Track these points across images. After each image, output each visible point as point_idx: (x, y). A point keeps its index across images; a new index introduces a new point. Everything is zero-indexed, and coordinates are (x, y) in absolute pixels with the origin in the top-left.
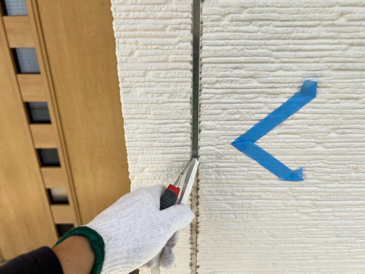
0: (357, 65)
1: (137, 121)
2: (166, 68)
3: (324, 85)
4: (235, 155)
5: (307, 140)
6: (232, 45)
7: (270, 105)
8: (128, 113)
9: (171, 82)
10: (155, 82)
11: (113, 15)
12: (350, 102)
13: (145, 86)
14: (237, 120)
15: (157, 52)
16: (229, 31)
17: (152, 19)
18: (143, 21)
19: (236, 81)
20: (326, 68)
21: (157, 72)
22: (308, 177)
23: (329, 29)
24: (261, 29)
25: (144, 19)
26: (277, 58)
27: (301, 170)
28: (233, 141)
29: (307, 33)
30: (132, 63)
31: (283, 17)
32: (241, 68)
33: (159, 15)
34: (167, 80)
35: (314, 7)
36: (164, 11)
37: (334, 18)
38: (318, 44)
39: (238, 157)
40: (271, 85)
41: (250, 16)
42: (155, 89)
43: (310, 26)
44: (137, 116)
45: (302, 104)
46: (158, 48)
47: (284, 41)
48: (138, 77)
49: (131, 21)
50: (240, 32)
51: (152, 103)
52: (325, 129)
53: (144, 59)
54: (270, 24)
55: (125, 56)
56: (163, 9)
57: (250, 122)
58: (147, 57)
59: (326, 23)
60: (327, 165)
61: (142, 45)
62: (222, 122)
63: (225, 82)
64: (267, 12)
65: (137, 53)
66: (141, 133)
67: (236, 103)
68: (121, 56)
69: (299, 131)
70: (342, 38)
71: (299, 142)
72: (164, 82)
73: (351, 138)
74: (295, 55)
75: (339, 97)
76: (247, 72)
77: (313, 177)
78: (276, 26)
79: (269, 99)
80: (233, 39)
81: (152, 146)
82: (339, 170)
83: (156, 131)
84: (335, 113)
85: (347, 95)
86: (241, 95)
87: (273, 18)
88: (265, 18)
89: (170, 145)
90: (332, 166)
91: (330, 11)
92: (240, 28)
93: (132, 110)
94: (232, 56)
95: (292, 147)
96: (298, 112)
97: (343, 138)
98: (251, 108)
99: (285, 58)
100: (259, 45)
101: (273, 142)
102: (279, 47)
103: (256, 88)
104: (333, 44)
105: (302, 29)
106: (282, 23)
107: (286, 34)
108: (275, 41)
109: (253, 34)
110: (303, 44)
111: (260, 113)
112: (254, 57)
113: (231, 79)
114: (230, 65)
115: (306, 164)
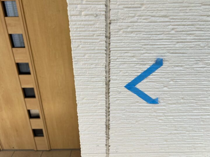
0: (180, 51)
1: (81, 76)
2: (94, 53)
3: (166, 60)
4: (127, 92)
5: (159, 85)
6: (124, 43)
7: (142, 69)
8: (76, 73)
9: (97, 59)
10: (89, 59)
11: (70, 29)
12: (179, 68)
13: (84, 61)
14: (127, 76)
15: (90, 46)
16: (122, 37)
17: (88, 31)
18: (84, 32)
19: (126, 58)
20: (167, 52)
21: (90, 54)
22: (161, 102)
23: (167, 35)
24: (137, 35)
25: (84, 31)
26: (144, 48)
27: (157, 99)
28: (125, 85)
29: (157, 37)
30: (78, 50)
31: (146, 30)
32: (128, 53)
33: (91, 29)
34: (95, 58)
35: (160, 26)
36: (93, 28)
37: (169, 31)
38: (163, 42)
39: (128, 93)
40: (142, 60)
41: (132, 30)
42: (89, 62)
43: (159, 34)
44: (81, 74)
45: (157, 68)
46: (91, 44)
47: (147, 41)
48: (81, 56)
49: (78, 32)
50: (127, 37)
51: (87, 68)
52: (168, 80)
53: (84, 49)
54: (141, 33)
55: (75, 48)
56: (92, 27)
57: (133, 77)
59: (166, 33)
60: (169, 96)
61: (83, 43)
62: (120, 77)
63: (121, 59)
64: (139, 28)
65: (81, 46)
66: (82, 82)
67: (126, 68)
68: (73, 47)
69: (155, 81)
70: (173, 40)
71: (156, 86)
72: (93, 59)
73: (180, 84)
74: (152, 47)
75: (173, 66)
76: (131, 55)
77: (164, 102)
78: (143, 34)
79: (141, 66)
80: (124, 40)
81: (87, 88)
82: (175, 99)
83: (89, 81)
84: (172, 73)
85: (177, 65)
86: (128, 65)
87: (142, 31)
88: (138, 31)
89: (96, 87)
90: (172, 97)
91: (167, 28)
92: (127, 35)
93: (78, 71)
94: (124, 48)
95: (153, 88)
96: (155, 72)
97: (176, 84)
98: (133, 70)
99: (148, 48)
100: (136, 43)
101: (144, 86)
102: (145, 44)
103: (135, 61)
104: (169, 42)
105: (155, 36)
106: (146, 33)
107: (148, 37)
108: (143, 41)
109: (133, 38)
110: (156, 42)
111: (137, 73)
112: (134, 48)
113: (124, 57)
114: (123, 52)
115: (160, 96)
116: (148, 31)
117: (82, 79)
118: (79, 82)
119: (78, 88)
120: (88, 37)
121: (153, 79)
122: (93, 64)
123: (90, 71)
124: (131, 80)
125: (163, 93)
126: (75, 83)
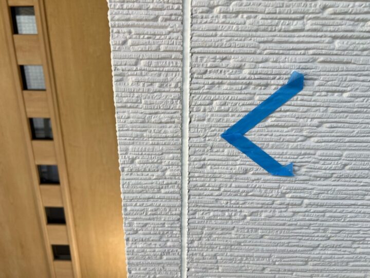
1: (129, 110)
2: (157, 57)
3: (310, 77)
4: (224, 147)
5: (296, 134)
6: (221, 36)
7: (259, 96)
8: (120, 101)
9: (162, 71)
10: (146, 70)
11: (109, 5)
13: (136, 75)
16: (218, 23)
18: (137, 12)
19: (224, 72)
20: (311, 60)
21: (148, 61)
22: (298, 172)
23: (314, 22)
24: (249, 20)
25: (137, 9)
26: (264, 49)
27: (292, 165)
29: (292, 25)
30: (123, 51)
31: (268, 10)
32: (229, 59)
33: (152, 6)
34: (158, 69)
36: (156, 2)
37: (317, 11)
40: (259, 76)
41: (238, 8)
42: (146, 77)
44: (129, 105)
46: (150, 38)
47: (271, 33)
48: (130, 65)
49: (125, 12)
50: (228, 23)
51: (143, 92)
52: (314, 122)
54: (257, 16)
55: (119, 44)
57: (238, 114)
58: (139, 46)
60: (317, 161)
61: (135, 34)
62: (211, 113)
63: (214, 72)
65: (130, 42)
66: (132, 123)
69: (287, 124)
70: (326, 31)
71: (287, 135)
72: (155, 71)
73: (340, 132)
74: (281, 47)
75: (326, 90)
76: (235, 63)
77: (304, 173)
78: (262, 19)
79: (257, 91)
80: (221, 30)
81: (142, 136)
82: (329, 166)
83: (147, 121)
84: (323, 106)
85: (334, 88)
86: (229, 86)
87: (259, 11)
88: (252, 10)
89: (160, 135)
90: (322, 162)
91: (313, 4)
92: (228, 20)
93: (124, 98)
94: (221, 47)
95: (282, 140)
96: (286, 104)
97: (331, 133)
98: (240, 100)
99: (272, 49)
100: (246, 37)
101: (261, 135)
102: (265, 39)
103: (244, 79)
104: (317, 37)
105: (287, 22)
106: (267, 16)
107: (271, 25)
108: (262, 32)
109: (240, 26)
110: (289, 37)
111: (249, 105)
112: (242, 49)
113: (220, 69)
114: (218, 56)
115: (297, 158)
116: (272, 12)
117: (132, 115)
118: (125, 122)
119: (123, 137)
120: (146, 23)
121: (282, 119)
122: (154, 82)
123: (149, 98)
124: (234, 122)
125: (303, 152)
126: (117, 125)
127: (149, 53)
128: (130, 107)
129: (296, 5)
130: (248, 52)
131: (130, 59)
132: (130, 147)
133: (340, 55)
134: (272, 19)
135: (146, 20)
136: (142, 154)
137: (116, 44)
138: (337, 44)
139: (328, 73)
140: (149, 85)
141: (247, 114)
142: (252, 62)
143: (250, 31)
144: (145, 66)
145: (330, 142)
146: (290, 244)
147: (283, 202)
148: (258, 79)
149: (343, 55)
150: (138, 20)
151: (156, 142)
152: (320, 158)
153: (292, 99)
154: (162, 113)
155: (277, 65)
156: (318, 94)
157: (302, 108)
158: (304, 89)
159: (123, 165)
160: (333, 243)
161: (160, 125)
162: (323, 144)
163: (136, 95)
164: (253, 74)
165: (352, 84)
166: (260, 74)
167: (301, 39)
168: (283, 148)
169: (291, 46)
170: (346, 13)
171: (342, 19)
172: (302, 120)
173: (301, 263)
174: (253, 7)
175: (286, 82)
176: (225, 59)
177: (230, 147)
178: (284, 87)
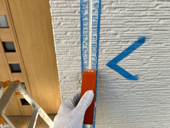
2: (76, 30)
3: (148, 37)
4: (108, 69)
5: (140, 62)
6: (107, 19)
8: (58, 52)
10: (71, 37)
11: (51, 5)
12: (159, 45)
13: (66, 39)
14: (109, 54)
15: (72, 23)
16: (106, 13)
17: (69, 7)
18: (65, 8)
19: (108, 36)
20: (149, 30)
21: (72, 32)
23: (152, 12)
24: (120, 12)
26: (127, 25)
27: (137, 75)
28: (107, 63)
29: (141, 13)
30: (59, 28)
31: (130, 6)
33: (73, 5)
35: (145, 2)
36: (75, 3)
37: (153, 7)
41: (115, 6)
42: (71, 40)
43: (142, 11)
44: (63, 53)
46: (72, 21)
47: (131, 17)
48: (63, 35)
49: (59, 8)
51: (69, 47)
53: (65, 26)
54: (125, 9)
55: (57, 25)
57: (114, 55)
58: (67, 25)
59: (150, 9)
61: (64, 20)
65: (62, 23)
66: (64, 61)
67: (109, 46)
69: (136, 58)
70: (157, 16)
71: (136, 63)
72: (75, 37)
73: (159, 61)
74: (135, 24)
75: (154, 43)
76: (113, 32)
77: (142, 78)
78: (127, 11)
79: (123, 44)
80: (107, 17)
81: (69, 66)
82: (153, 75)
83: (71, 60)
84: (153, 50)
85: (158, 42)
86: (110, 42)
87: (126, 7)
88: (122, 7)
89: (78, 66)
90: (151, 73)
91: (152, 3)
92: (111, 12)
93: (60, 50)
94: (107, 25)
95: (133, 65)
96: (136, 50)
97: (156, 61)
98: (115, 48)
99: (131, 25)
100: (119, 19)
101: (124, 63)
102: (128, 20)
103: (118, 39)
104: (152, 19)
105: (139, 12)
106: (130, 9)
107: (132, 14)
108: (127, 17)
109: (116, 14)
110: (139, 19)
111: (119, 51)
112: (117, 25)
113: (106, 35)
114: (105, 29)
115: (139, 72)
116: (132, 7)
117: (64, 57)
118: (61, 61)
119: (60, 67)
120: (70, 14)
121: (134, 56)
122: (74, 42)
123: (72, 49)
124: (112, 58)
125: (142, 69)
126: (57, 62)
127: (72, 29)
128: (63, 54)
129: (144, 4)
130: (120, 27)
131: (63, 32)
132: (64, 71)
133: (162, 27)
134: (132, 11)
135: (70, 13)
136: (69, 74)
137: (55, 25)
138: (161, 22)
139: (156, 35)
140: (72, 44)
141: (118, 54)
142: (122, 31)
143: (121, 17)
144: (70, 35)
145: (155, 65)
146: (134, 106)
147: (132, 90)
148: (124, 39)
149: (164, 27)
150: (66, 13)
151: (76, 69)
152: (150, 72)
153: (139, 47)
154: (79, 56)
155: (133, 32)
156: (151, 45)
157: (143, 51)
158: (145, 43)
159: (61, 79)
160: (152, 104)
161: (78, 61)
162: (151, 66)
163: (66, 48)
164: (122, 37)
165: (167, 40)
166: (125, 37)
167: (145, 20)
168: (134, 69)
169: (140, 23)
170: (167, 7)
171: (165, 10)
172: (143, 56)
173: (139, 113)
174: (123, 5)
175: (137, 40)
176: (109, 30)
177: (110, 69)
178: (136, 42)
